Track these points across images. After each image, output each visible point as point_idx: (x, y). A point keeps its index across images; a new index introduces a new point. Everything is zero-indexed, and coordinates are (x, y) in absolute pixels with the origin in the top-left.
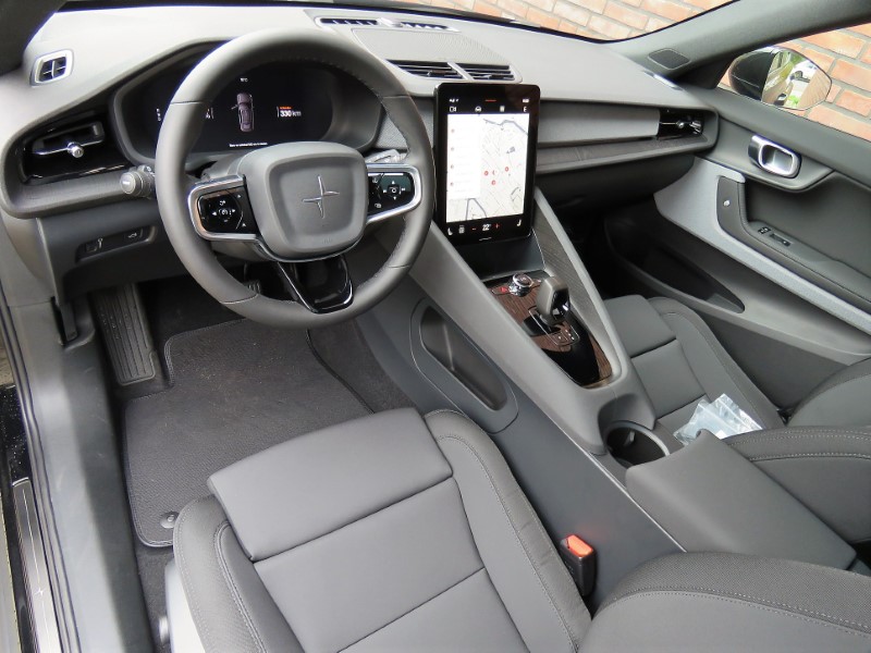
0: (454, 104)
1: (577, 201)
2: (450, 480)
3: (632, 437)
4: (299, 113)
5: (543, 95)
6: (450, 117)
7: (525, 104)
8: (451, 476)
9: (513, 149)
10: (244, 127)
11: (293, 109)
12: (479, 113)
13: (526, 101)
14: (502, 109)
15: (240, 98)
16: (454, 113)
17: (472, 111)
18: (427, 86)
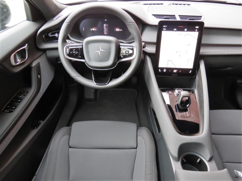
0: (165, 28)
1: (230, 68)
2: (135, 149)
3: (198, 161)
4: (121, 30)
5: (205, 25)
6: (163, 32)
7: (197, 29)
8: (136, 148)
9: (189, 45)
10: (105, 33)
11: (120, 29)
12: (175, 31)
13: (197, 27)
14: (186, 30)
15: (105, 25)
16: (165, 30)
17: (172, 30)
18: (155, 21)
